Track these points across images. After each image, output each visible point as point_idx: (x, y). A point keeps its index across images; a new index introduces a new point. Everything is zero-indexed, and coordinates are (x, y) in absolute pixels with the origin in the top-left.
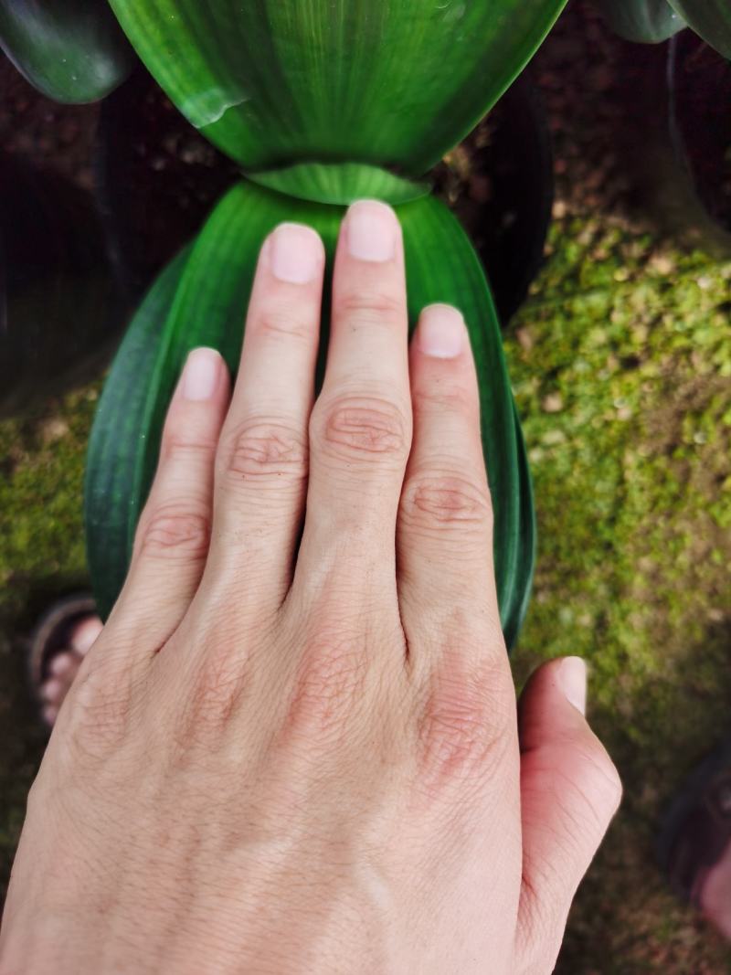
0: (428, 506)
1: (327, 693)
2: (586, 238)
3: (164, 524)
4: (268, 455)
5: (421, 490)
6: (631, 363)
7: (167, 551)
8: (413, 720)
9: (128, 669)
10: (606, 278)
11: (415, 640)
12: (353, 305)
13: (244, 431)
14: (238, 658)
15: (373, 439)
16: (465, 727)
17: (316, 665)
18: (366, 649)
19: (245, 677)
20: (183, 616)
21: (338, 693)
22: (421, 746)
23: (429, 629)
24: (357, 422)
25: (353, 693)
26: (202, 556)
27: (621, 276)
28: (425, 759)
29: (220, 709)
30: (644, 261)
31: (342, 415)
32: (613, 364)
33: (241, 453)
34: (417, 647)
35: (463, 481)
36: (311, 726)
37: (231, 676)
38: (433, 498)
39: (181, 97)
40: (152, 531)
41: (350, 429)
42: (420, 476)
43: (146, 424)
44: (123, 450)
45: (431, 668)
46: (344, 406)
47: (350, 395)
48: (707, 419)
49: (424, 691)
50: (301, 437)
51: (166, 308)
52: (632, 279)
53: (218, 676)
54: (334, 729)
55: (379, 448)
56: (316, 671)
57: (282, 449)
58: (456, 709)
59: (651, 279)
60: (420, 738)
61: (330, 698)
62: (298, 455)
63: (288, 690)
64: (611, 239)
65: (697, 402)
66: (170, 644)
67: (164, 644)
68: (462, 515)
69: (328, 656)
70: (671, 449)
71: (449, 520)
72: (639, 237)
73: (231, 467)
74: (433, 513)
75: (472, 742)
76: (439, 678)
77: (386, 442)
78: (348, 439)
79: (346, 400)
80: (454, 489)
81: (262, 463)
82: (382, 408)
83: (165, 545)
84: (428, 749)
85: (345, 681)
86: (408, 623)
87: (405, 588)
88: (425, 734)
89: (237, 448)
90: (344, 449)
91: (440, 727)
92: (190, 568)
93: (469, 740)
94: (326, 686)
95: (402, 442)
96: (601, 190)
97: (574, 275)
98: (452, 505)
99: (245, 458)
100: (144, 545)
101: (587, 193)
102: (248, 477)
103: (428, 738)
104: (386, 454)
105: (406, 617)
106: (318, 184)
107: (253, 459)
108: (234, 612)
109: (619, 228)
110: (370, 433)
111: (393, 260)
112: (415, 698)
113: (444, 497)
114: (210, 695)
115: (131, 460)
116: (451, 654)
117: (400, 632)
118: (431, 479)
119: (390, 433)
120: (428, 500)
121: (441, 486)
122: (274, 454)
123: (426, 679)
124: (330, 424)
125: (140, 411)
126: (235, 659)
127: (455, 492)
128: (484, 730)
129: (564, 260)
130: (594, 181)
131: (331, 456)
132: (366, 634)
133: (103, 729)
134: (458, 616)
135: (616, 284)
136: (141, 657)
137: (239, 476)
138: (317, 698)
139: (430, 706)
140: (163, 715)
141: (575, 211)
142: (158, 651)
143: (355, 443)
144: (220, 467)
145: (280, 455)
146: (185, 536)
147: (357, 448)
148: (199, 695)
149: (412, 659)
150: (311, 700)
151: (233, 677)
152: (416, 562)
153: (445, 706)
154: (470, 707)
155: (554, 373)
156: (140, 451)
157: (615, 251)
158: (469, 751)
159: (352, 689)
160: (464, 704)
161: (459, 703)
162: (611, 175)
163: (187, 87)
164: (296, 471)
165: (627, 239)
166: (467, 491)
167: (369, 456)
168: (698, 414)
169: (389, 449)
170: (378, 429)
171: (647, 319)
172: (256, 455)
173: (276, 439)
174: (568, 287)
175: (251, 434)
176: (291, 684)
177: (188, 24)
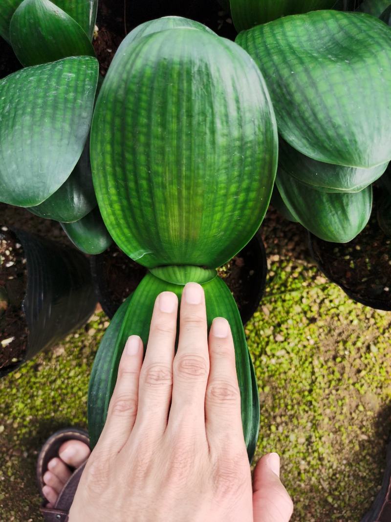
0: (216, 394)
1: (181, 466)
2: (289, 269)
3: (121, 403)
4: (158, 377)
5: (213, 388)
6: (313, 320)
7: (122, 413)
8: (212, 477)
9: (108, 460)
10: (299, 285)
11: (212, 446)
12: (188, 321)
13: (150, 368)
14: (149, 454)
15: (195, 371)
16: (231, 479)
17: (177, 456)
18: (194, 450)
19: (152, 462)
20: (128, 438)
21: (185, 466)
22: (215, 486)
23: (217, 441)
24: (190, 365)
25: (190, 466)
26: (135, 414)
27: (305, 284)
28: (216, 491)
29: (143, 473)
30: (314, 278)
31: (184, 362)
32: (305, 321)
33: (149, 376)
34: (213, 449)
35: (229, 385)
36: (175, 479)
37: (146, 461)
38: (218, 391)
39: (129, 253)
40: (116, 406)
41: (187, 367)
42: (214, 383)
43: (113, 365)
44: (103, 377)
45: (218, 457)
46: (185, 358)
47: (186, 355)
48: (349, 344)
49: (216, 465)
50: (170, 370)
51: (121, 321)
52: (309, 285)
53: (142, 460)
54: (183, 480)
55: (197, 374)
56: (177, 458)
57: (164, 375)
58: (227, 472)
59: (317, 286)
60: (214, 483)
61: (182, 468)
62: (169, 377)
63: (167, 465)
64: (299, 270)
65: (344, 336)
66: (124, 449)
67: (121, 450)
68: (228, 397)
69: (181, 452)
70: (334, 358)
71: (223, 400)
72: (311, 268)
73: (146, 381)
74: (218, 397)
75: (233, 485)
76: (221, 461)
77: (200, 371)
78: (186, 371)
79: (186, 356)
80: (225, 388)
81: (157, 380)
82: (198, 359)
83: (121, 411)
84: (217, 487)
85: (187, 462)
86: (210, 440)
87: (208, 426)
88: (216, 482)
89: (148, 374)
90: (185, 374)
91: (221, 479)
92: (131, 420)
93: (232, 484)
94: (181, 463)
95: (206, 371)
96: (293, 250)
97: (284, 284)
98: (224, 394)
99: (151, 379)
100: (113, 411)
101: (288, 251)
102: (152, 385)
103: (217, 483)
104: (201, 376)
105: (209, 437)
106: (176, 278)
107: (154, 379)
108: (147, 436)
109: (302, 264)
110: (194, 369)
111: (201, 303)
112: (212, 468)
113: (222, 391)
114: (139, 468)
115: (106, 381)
116: (225, 451)
117: (206, 443)
118: (217, 384)
119: (201, 368)
120: (216, 392)
121: (221, 386)
122: (161, 377)
123: (216, 461)
124: (180, 366)
125: (111, 361)
126: (148, 454)
127: (226, 389)
128: (237, 480)
129: (280, 278)
130: (290, 247)
131: (180, 377)
132: (194, 444)
133: (100, 482)
134: (227, 436)
135: (303, 287)
136: (113, 454)
137: (149, 385)
138: (177, 468)
139: (218, 471)
140: (122, 477)
141: (283, 258)
142: (119, 452)
143: (189, 372)
144: (141, 381)
145: (163, 377)
146: (128, 407)
147: (190, 374)
148: (135, 469)
149: (211, 453)
150: (176, 469)
151: (147, 461)
152: (212, 416)
153: (223, 471)
154: (233, 471)
155: (279, 325)
156: (111, 376)
157: (301, 274)
158: (232, 488)
159: (189, 465)
160: (231, 470)
161: (228, 470)
162: (297, 244)
163: (132, 250)
164: (169, 383)
165: (306, 269)
166: (229, 388)
167: (193, 377)
168: (345, 342)
169: (201, 374)
170: (197, 367)
171: (318, 301)
172: (155, 377)
173: (162, 371)
174: (283, 289)
175: (153, 369)
176: (168, 463)
177: (134, 236)
